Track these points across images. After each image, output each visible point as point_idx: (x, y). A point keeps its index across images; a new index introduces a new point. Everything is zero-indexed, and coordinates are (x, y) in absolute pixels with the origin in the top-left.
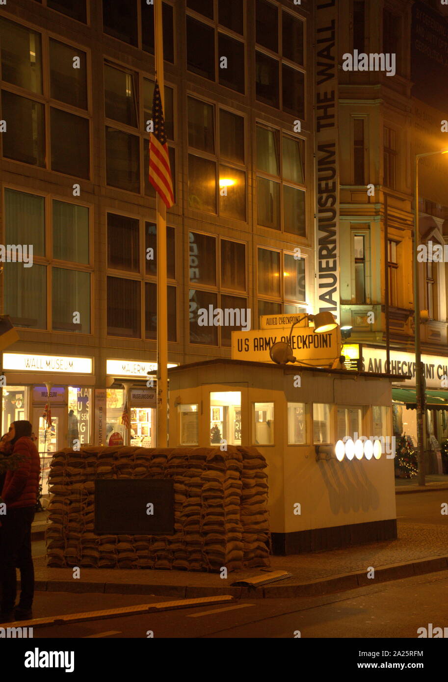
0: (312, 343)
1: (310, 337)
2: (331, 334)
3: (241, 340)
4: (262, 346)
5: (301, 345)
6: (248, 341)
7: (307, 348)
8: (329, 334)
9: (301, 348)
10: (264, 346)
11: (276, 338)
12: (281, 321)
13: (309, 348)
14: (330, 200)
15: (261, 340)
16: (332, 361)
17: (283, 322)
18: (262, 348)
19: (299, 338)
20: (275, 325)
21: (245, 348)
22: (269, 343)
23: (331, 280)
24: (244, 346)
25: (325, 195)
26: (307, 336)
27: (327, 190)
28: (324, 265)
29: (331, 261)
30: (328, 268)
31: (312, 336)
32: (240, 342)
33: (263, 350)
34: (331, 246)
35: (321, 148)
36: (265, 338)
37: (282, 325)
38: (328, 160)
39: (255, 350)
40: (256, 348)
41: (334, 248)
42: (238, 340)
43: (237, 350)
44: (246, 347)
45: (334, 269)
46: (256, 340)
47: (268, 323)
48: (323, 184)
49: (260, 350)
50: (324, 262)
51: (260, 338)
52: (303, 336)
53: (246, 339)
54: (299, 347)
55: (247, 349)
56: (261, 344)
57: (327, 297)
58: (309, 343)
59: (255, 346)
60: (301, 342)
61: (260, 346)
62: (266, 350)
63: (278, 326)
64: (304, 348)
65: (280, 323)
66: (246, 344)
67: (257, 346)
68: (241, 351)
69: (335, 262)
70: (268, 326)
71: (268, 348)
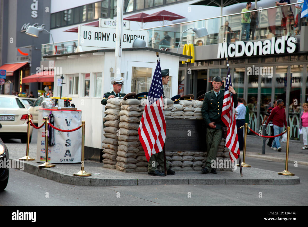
0: (132, 39)
1: (132, 36)
2: (145, 36)
3: (86, 32)
4: (100, 38)
5: (126, 40)
6: (91, 33)
7: (129, 42)
8: (143, 36)
9: (125, 42)
10: (102, 38)
11: (110, 34)
12: (114, 24)
13: (131, 42)
15: (100, 34)
18: (100, 39)
19: (125, 36)
20: (110, 26)
21: (89, 38)
22: (105, 36)
24: (88, 36)
26: (130, 35)
31: (133, 35)
33: (101, 40)
36: (103, 33)
39: (95, 39)
40: (96, 38)
42: (84, 31)
43: (83, 38)
44: (90, 36)
46: (96, 33)
47: (105, 23)
49: (99, 40)
51: (99, 33)
52: (127, 35)
53: (89, 32)
54: (125, 41)
55: (90, 38)
56: (100, 36)
58: (131, 39)
59: (95, 37)
60: (126, 39)
61: (99, 37)
62: (103, 40)
63: (112, 26)
64: (127, 42)
65: (113, 25)
66: (89, 35)
67: (97, 37)
68: (86, 39)
70: (105, 26)
71: (104, 39)
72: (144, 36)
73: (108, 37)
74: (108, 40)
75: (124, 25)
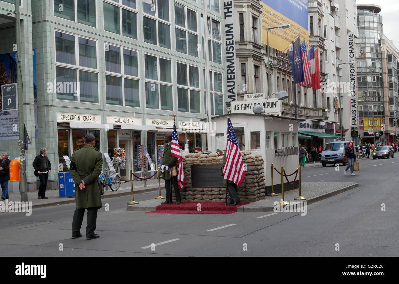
0: (269, 105)
4: (245, 108)
5: (263, 107)
6: (239, 106)
10: (246, 108)
11: (251, 104)
14: (232, 48)
16: (278, 113)
17: (255, 97)
19: (263, 104)
20: (251, 98)
22: (248, 106)
23: (232, 84)
24: (237, 108)
25: (229, 46)
27: (230, 44)
28: (229, 77)
29: (232, 75)
30: (231, 78)
31: (268, 102)
32: (235, 106)
34: (232, 69)
35: (227, 26)
36: (247, 104)
37: (255, 98)
38: (230, 31)
41: (234, 70)
43: (234, 109)
45: (234, 78)
46: (242, 105)
47: (248, 98)
48: (228, 41)
50: (229, 75)
51: (244, 104)
53: (237, 105)
56: (245, 107)
57: (231, 91)
58: (267, 106)
59: (242, 108)
61: (244, 108)
63: (253, 99)
67: (243, 108)
68: (236, 110)
69: (234, 76)
70: (248, 99)
71: (248, 108)
72: (277, 102)
73: (251, 107)
74: (251, 109)
75: (262, 96)
